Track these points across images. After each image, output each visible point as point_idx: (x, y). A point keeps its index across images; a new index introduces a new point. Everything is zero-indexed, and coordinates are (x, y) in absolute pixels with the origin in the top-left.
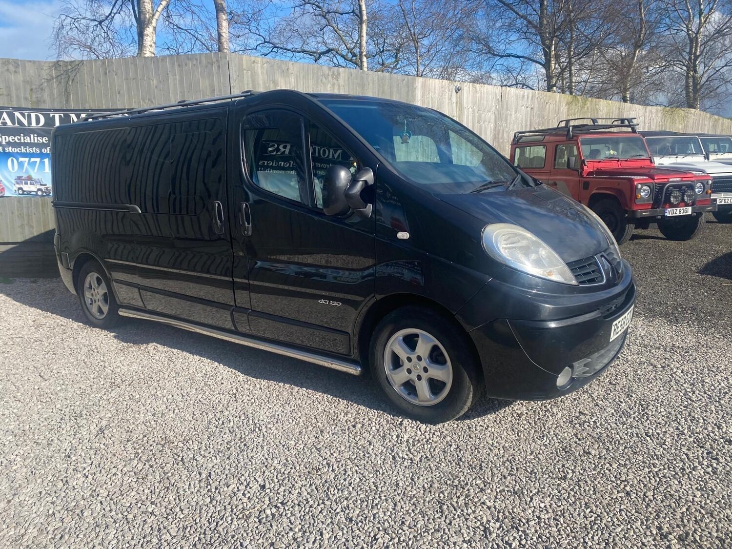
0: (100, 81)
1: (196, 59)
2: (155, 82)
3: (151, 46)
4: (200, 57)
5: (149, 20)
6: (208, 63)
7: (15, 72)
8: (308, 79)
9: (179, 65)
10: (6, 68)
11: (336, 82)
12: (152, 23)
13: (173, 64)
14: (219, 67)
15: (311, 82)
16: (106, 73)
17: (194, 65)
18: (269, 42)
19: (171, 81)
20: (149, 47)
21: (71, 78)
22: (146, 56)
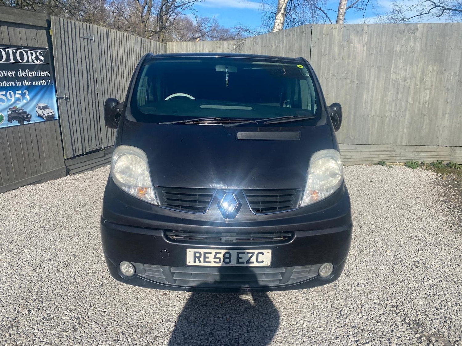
0: (251, 49)
1: (295, 31)
2: (274, 47)
3: (278, 25)
4: (297, 29)
5: (280, 8)
6: (301, 32)
7: (220, 47)
8: (382, 36)
9: (286, 36)
10: (216, 46)
11: (412, 36)
12: (281, 11)
13: (283, 35)
14: (306, 34)
15: (384, 38)
16: (254, 44)
17: (293, 34)
18: (439, 6)
19: (281, 46)
20: (277, 26)
21: (241, 48)
22: (274, 31)
